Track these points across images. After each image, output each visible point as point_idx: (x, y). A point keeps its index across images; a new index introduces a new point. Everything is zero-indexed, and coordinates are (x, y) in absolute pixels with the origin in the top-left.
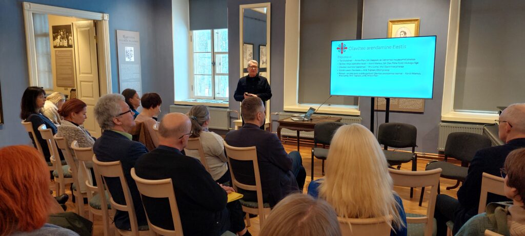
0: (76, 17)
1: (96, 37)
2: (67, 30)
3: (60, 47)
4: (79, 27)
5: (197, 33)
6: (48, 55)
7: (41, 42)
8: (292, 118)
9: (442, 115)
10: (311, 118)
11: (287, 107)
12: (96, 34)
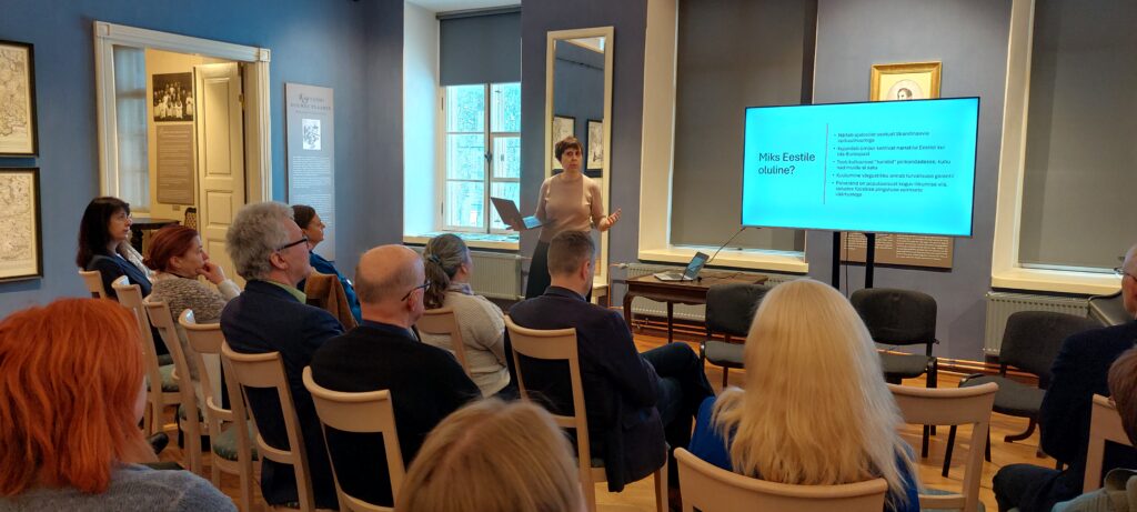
0: (203, 54)
1: (243, 98)
2: (184, 83)
3: (169, 119)
4: (207, 76)
5: (454, 92)
6: (142, 136)
7: (130, 107)
8: (657, 275)
9: (993, 275)
10: (698, 275)
11: (645, 252)
12: (243, 91)
